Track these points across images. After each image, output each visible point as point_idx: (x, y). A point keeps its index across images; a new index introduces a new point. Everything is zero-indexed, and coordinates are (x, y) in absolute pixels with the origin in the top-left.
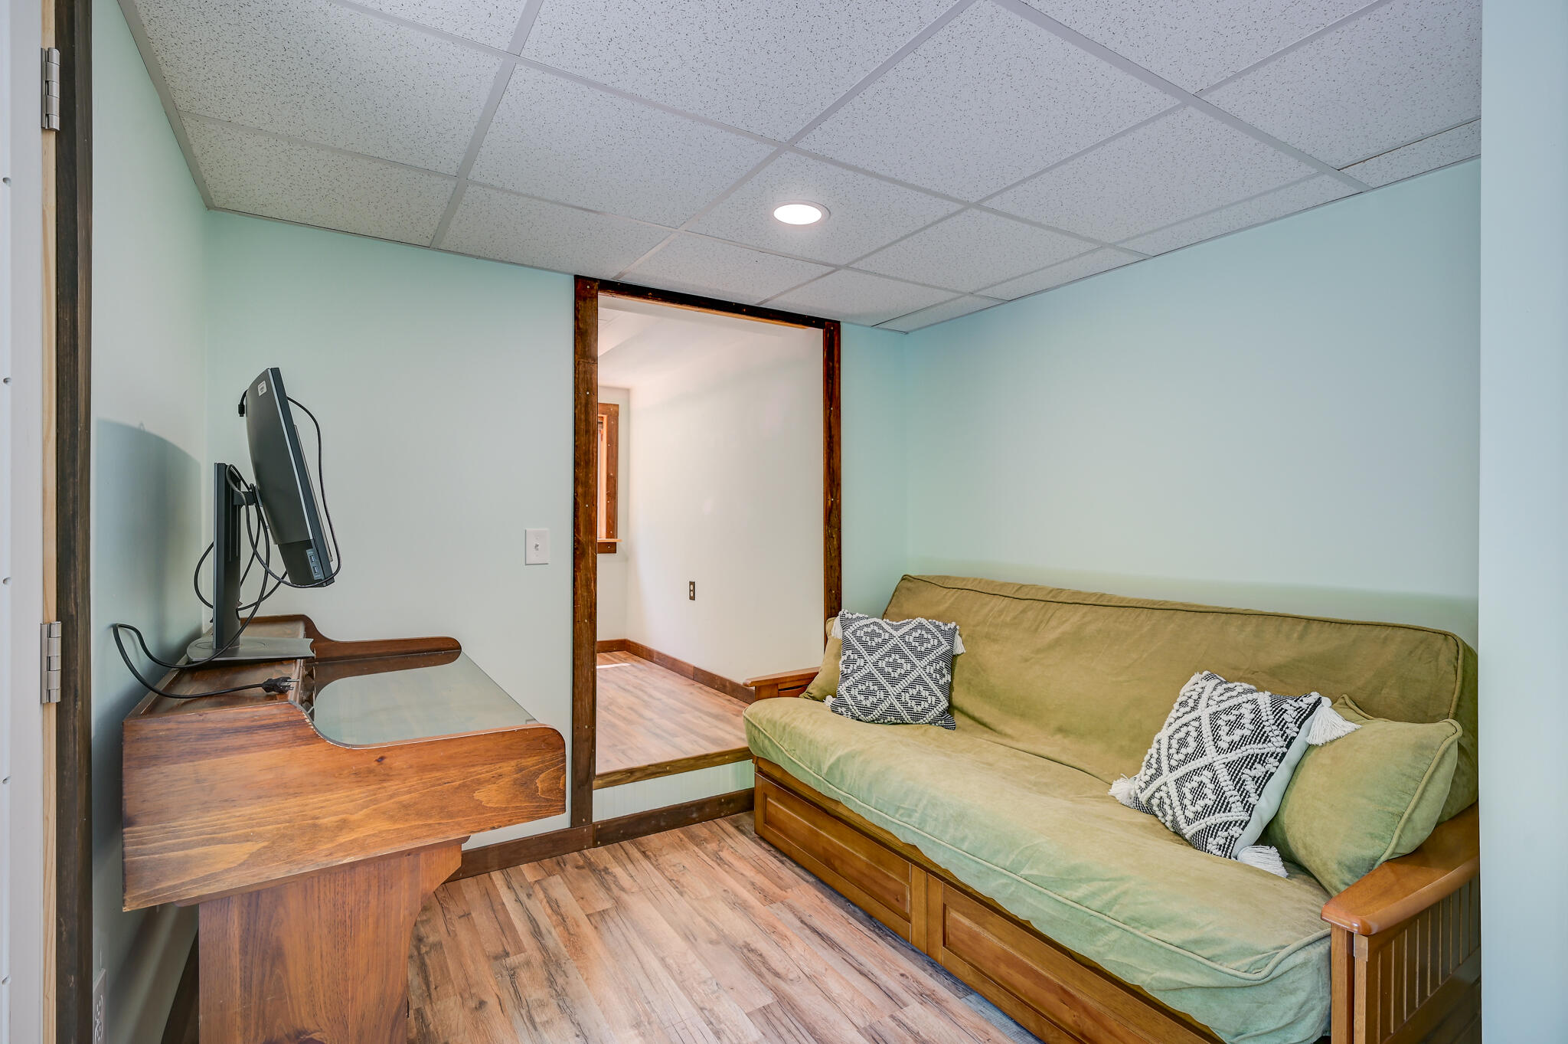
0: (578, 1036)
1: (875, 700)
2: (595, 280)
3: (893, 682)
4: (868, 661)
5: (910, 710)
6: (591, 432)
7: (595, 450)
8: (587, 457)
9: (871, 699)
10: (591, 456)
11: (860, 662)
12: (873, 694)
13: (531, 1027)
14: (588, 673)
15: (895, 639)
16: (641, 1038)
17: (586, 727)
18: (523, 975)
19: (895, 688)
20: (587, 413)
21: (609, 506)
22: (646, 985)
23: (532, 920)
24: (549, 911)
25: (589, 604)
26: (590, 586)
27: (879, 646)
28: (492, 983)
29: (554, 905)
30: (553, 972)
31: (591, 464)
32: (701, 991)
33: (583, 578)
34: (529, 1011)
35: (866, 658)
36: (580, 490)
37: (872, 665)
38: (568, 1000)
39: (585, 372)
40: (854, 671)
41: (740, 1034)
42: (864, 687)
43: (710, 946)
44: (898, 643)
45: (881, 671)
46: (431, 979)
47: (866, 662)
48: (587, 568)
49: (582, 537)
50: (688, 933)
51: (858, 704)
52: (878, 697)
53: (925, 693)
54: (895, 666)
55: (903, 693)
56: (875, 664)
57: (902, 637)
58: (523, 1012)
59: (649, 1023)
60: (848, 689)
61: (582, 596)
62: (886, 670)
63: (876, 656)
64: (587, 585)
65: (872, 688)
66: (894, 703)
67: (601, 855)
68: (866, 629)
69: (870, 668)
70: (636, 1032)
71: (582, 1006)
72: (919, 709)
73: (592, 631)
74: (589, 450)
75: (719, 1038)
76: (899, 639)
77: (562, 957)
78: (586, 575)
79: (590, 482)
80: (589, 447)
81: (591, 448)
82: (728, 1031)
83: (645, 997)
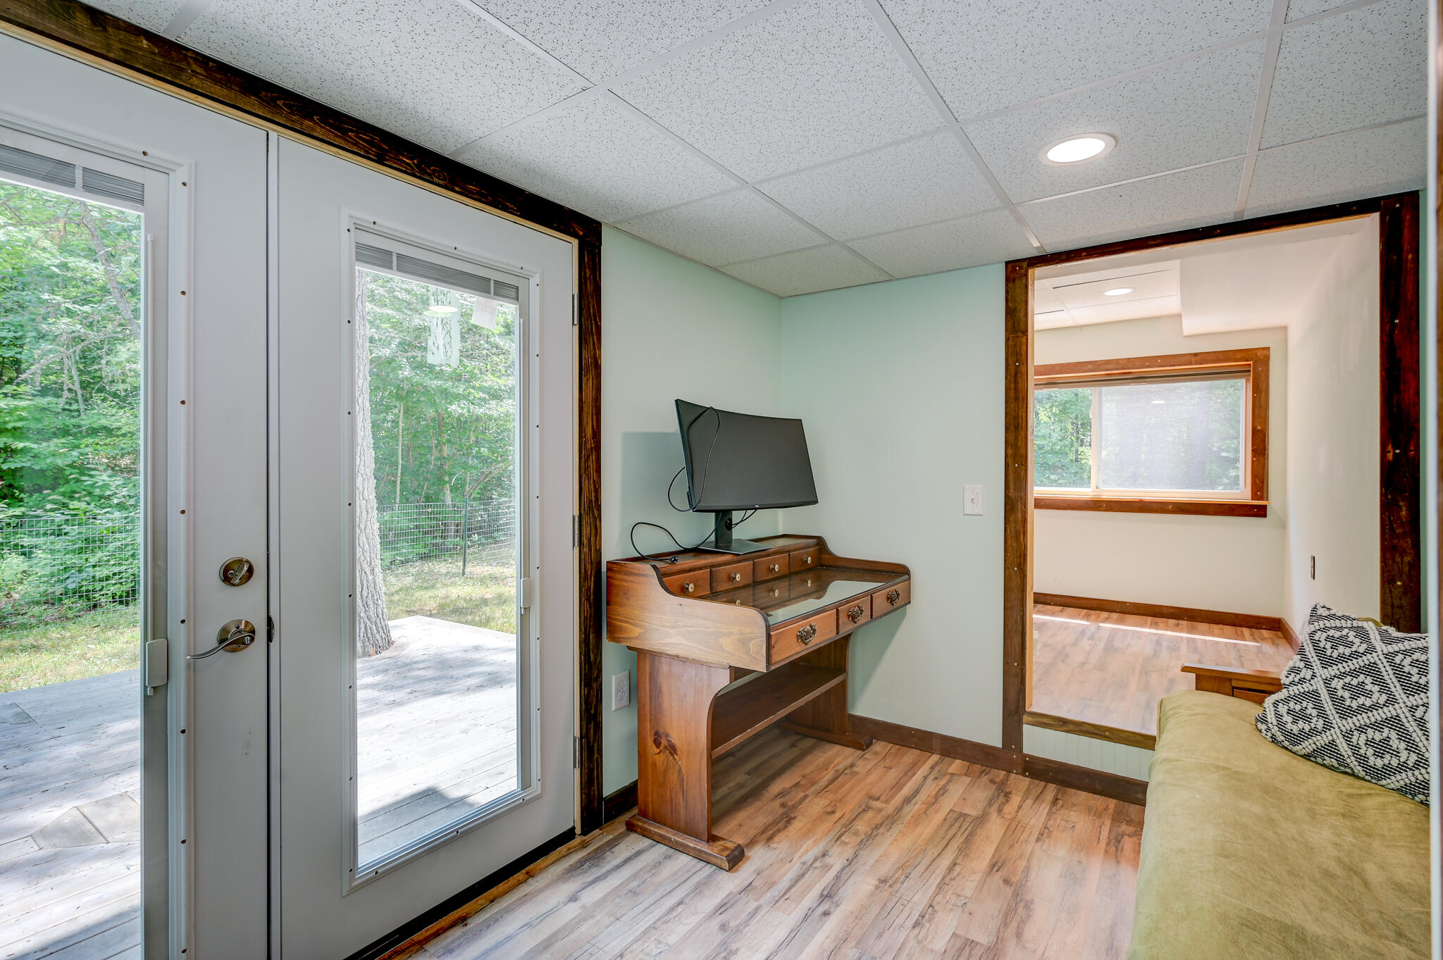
0: (848, 860)
1: (1307, 728)
2: (1023, 260)
3: (1345, 713)
4: (1318, 675)
5: (1362, 760)
6: (1021, 399)
7: (1024, 414)
8: (1016, 422)
9: (1301, 724)
10: (1020, 421)
11: (1307, 674)
12: (1307, 719)
13: (835, 839)
14: (1017, 617)
15: (1374, 654)
16: (874, 888)
17: (1016, 664)
18: (870, 814)
19: (1344, 721)
20: (1016, 382)
21: (1256, 464)
22: (921, 868)
23: (917, 792)
24: (934, 793)
25: (1018, 554)
26: (1020, 538)
27: (1342, 658)
28: (851, 807)
29: (941, 792)
30: (885, 824)
31: (1020, 427)
32: (948, 898)
33: (1013, 529)
34: (845, 832)
35: (1316, 671)
36: (1010, 452)
37: (1321, 682)
38: (870, 841)
39: (1015, 346)
40: (1292, 683)
41: (930, 937)
42: (1298, 707)
43: (1001, 882)
44: (1379, 662)
45: (1332, 693)
46: (830, 786)
47: (1314, 676)
48: (1016, 522)
49: (1012, 494)
50: (999, 864)
51: (1281, 725)
52: (1313, 725)
53: (1395, 743)
54: (1358, 691)
55: (1356, 733)
56: (1327, 682)
57: (1390, 656)
58: (843, 830)
59: (890, 886)
60: (1276, 704)
61: (1012, 546)
62: (1340, 693)
63: (1333, 671)
64: (1017, 537)
65: (1308, 712)
66: (1338, 741)
67: (1020, 783)
68: (1331, 633)
69: (1318, 685)
70: (877, 883)
71: (872, 850)
72: (1380, 763)
73: (1021, 578)
74: (1018, 417)
75: (914, 927)
76: (1381, 657)
77: (902, 820)
78: (1015, 528)
79: (1020, 444)
80: (1018, 412)
81: (1020, 413)
82: (924, 931)
83: (910, 873)
